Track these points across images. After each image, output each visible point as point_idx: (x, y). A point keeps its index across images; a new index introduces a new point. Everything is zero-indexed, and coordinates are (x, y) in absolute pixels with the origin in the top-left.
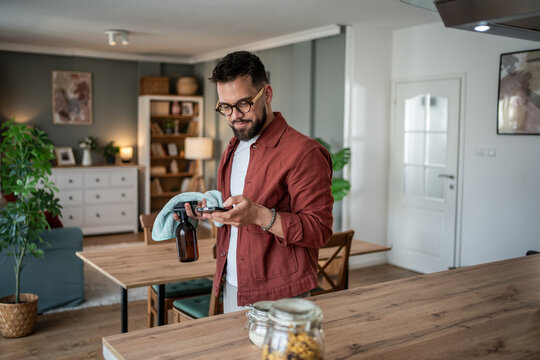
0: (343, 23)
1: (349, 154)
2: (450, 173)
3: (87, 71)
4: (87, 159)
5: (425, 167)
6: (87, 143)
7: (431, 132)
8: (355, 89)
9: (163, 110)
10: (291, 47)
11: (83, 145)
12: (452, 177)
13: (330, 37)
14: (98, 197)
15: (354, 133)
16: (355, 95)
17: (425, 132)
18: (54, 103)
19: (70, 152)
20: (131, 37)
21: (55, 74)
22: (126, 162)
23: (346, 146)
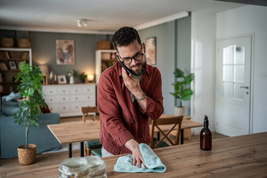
0: (190, 11)
1: (194, 77)
2: (246, 86)
3: (72, 39)
4: (72, 80)
5: (234, 83)
6: (72, 73)
7: (236, 65)
8: (196, 43)
9: (107, 57)
10: (165, 24)
11: (70, 74)
12: (247, 88)
13: (184, 18)
14: (77, 98)
15: (196, 66)
16: (196, 46)
17: (233, 65)
18: (57, 55)
19: (64, 77)
20: (88, 22)
21: (57, 42)
22: (90, 82)
23: (192, 72)
